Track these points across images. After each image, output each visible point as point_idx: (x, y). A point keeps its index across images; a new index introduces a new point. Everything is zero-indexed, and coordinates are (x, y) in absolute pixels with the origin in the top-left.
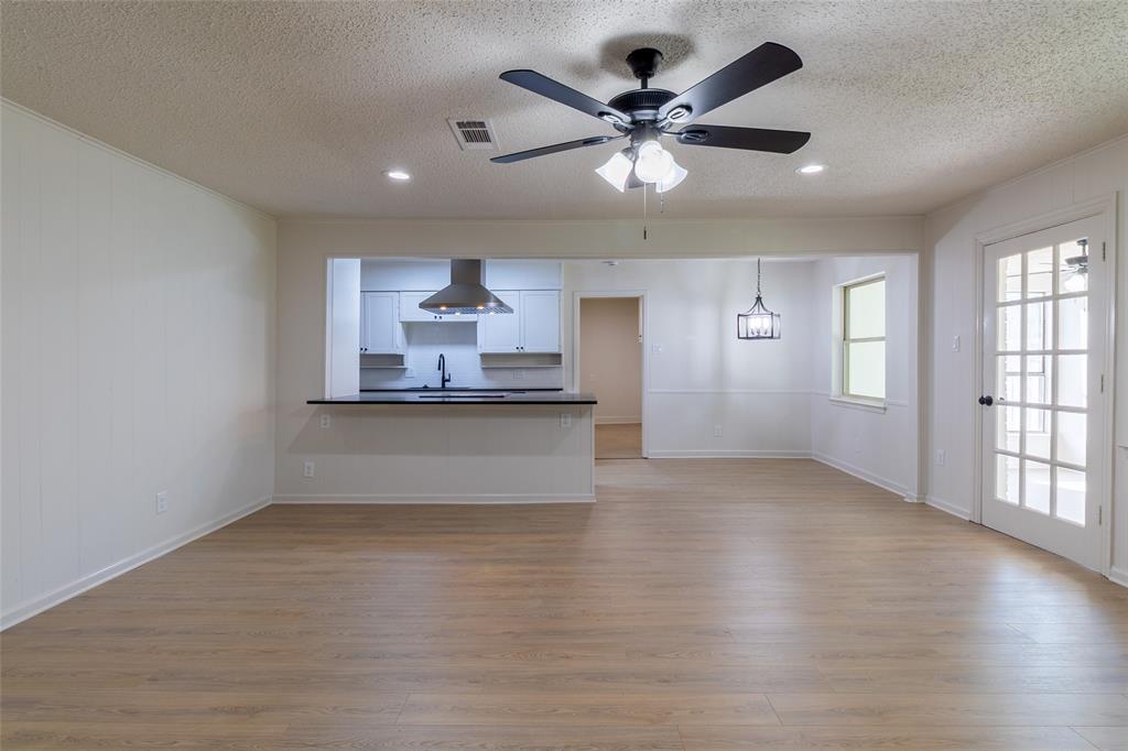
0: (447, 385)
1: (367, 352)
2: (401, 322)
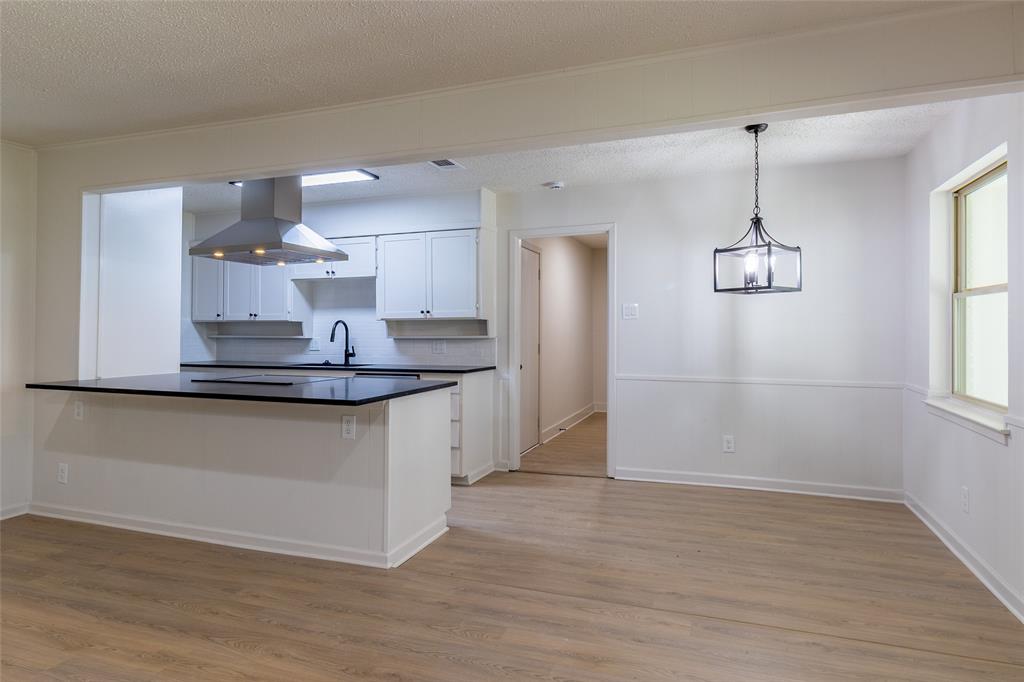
0: (352, 360)
1: (257, 319)
2: (293, 280)
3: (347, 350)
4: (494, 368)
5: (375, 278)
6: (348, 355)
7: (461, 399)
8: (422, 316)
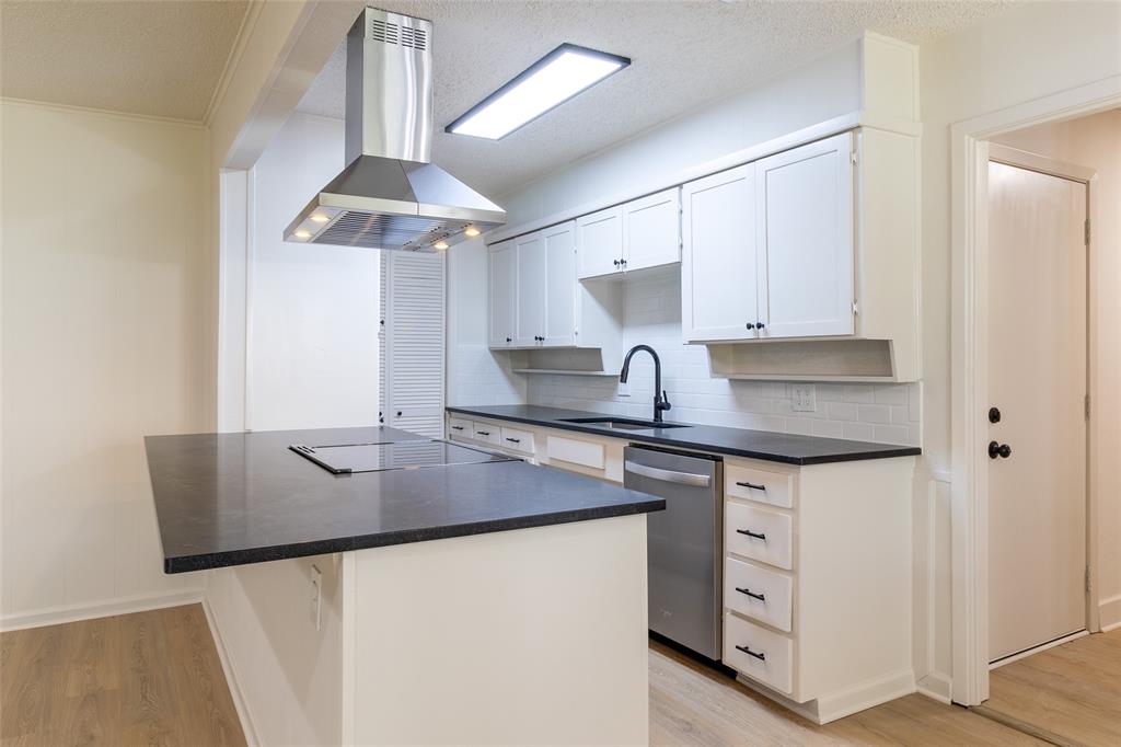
1: (544, 345)
2: (581, 280)
3: (657, 398)
4: (916, 452)
5: (680, 263)
6: (661, 406)
7: (796, 524)
8: (749, 335)
